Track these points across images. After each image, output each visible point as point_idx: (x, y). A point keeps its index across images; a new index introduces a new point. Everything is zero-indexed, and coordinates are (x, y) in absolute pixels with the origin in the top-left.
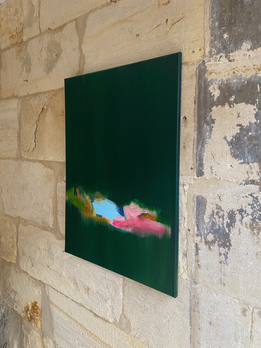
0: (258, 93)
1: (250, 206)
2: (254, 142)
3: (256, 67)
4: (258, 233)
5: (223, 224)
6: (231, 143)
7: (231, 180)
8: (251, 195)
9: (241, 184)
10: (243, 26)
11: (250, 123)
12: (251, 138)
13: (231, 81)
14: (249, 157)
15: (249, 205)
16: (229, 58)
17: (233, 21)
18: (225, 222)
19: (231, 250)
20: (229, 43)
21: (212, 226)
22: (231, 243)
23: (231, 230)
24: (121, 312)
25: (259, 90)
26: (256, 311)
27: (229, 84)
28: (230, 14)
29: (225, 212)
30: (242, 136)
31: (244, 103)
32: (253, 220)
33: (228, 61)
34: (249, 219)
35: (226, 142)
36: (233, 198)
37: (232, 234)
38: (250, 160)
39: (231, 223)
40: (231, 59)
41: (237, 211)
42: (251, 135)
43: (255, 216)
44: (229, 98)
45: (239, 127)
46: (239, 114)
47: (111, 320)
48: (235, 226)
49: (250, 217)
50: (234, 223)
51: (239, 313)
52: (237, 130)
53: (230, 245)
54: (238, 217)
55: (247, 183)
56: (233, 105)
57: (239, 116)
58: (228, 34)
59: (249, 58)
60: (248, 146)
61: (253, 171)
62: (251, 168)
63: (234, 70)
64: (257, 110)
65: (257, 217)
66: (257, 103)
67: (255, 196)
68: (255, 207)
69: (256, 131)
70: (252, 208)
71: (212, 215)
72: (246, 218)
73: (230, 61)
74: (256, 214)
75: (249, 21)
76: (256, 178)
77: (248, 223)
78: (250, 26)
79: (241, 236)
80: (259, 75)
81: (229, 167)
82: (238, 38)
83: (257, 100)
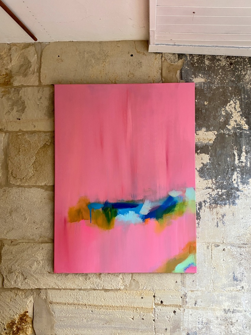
0: (210, 150)
2: (209, 171)
3: (208, 139)
4: (213, 210)
6: (199, 171)
7: (199, 188)
9: (204, 189)
10: (202, 121)
11: (207, 162)
12: (208, 169)
13: (198, 144)
14: (207, 177)
15: (208, 198)
17: (197, 118)
19: (201, 220)
20: (196, 127)
22: (201, 217)
23: (200, 211)
24: (130, 279)
26: (213, 245)
29: (197, 203)
30: (204, 168)
31: (204, 154)
32: (210, 204)
35: (197, 171)
36: (201, 196)
37: (201, 213)
38: (208, 179)
39: (200, 207)
40: (197, 134)
41: (203, 201)
44: (198, 151)
47: (122, 288)
48: (202, 209)
50: (202, 207)
51: (206, 248)
52: (202, 165)
53: (200, 218)
54: (203, 204)
55: (206, 189)
56: (199, 154)
57: (202, 159)
59: (205, 135)
60: (207, 172)
61: (209, 183)
62: (208, 182)
63: (198, 139)
64: (210, 157)
67: (210, 194)
68: (210, 199)
69: (210, 166)
70: (209, 199)
72: (207, 204)
74: (211, 202)
75: (205, 120)
76: (211, 186)
77: (208, 206)
78: (205, 122)
79: (205, 212)
80: (210, 143)
81: (198, 182)
82: (200, 125)
83: (210, 153)
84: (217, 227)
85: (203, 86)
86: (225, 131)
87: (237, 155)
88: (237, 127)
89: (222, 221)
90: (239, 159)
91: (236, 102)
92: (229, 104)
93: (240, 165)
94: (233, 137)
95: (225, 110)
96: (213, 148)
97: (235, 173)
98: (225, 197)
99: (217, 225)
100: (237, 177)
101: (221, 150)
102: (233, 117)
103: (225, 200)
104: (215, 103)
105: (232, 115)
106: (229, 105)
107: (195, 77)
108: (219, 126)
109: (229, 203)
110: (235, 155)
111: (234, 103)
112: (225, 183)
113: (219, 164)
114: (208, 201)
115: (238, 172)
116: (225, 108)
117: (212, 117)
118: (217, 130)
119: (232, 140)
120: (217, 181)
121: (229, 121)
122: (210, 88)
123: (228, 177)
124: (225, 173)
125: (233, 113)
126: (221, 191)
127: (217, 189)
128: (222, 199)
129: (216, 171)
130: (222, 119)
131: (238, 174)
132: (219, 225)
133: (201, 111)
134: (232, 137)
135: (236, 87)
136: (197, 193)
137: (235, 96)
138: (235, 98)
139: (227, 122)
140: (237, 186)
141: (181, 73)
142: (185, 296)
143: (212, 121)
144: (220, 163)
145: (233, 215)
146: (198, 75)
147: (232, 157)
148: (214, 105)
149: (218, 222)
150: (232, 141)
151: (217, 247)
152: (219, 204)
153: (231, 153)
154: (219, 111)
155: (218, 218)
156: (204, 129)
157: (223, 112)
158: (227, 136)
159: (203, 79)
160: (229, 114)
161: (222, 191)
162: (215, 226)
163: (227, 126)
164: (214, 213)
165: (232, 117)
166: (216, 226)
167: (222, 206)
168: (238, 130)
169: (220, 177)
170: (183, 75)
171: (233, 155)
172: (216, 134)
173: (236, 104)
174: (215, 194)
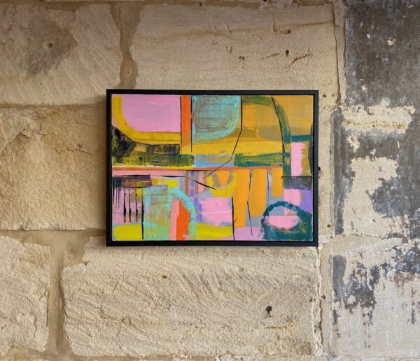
0: (399, 150)
1: (394, 259)
2: (397, 196)
3: (395, 124)
4: (403, 284)
5: (365, 282)
6: (373, 197)
7: (373, 235)
8: (394, 248)
9: (385, 238)
10: (381, 83)
11: (392, 177)
12: (393, 193)
13: (371, 135)
14: (391, 211)
16: (368, 111)
17: (371, 75)
19: (375, 308)
20: (367, 96)
21: (353, 286)
23: (375, 287)
25: (399, 147)
27: (369, 137)
28: (368, 67)
29: (368, 269)
30: (384, 190)
31: (385, 157)
32: (398, 272)
35: (367, 196)
36: (376, 254)
37: (376, 291)
38: (393, 214)
39: (375, 279)
41: (380, 266)
42: (393, 190)
43: (399, 268)
44: (370, 151)
45: (381, 181)
46: (381, 168)
48: (379, 282)
49: (394, 270)
50: (378, 279)
52: (379, 184)
53: (375, 302)
54: (382, 272)
55: (390, 236)
56: (374, 159)
58: (366, 87)
60: (390, 200)
61: (396, 224)
62: (394, 222)
63: (374, 124)
64: (398, 166)
66: (398, 159)
67: (398, 249)
68: (398, 260)
69: (398, 185)
71: (353, 275)
72: (390, 272)
73: (369, 114)
75: (388, 80)
76: (399, 231)
77: (393, 277)
78: (388, 85)
79: (386, 291)
80: (399, 133)
81: (371, 221)
82: (377, 93)
83: (398, 156)
84: (413, 322)
96: (404, 144)
99: (413, 319)
104: (411, 41)
114: (393, 264)
117: (404, 74)
118: (414, 105)
120: (415, 221)
122: (400, 6)
127: (413, 237)
129: (413, 197)
132: (417, 317)
133: (380, 59)
143: (403, 82)
148: (410, 46)
149: (413, 311)
152: (419, 273)
155: (414, 304)
162: (409, 320)
164: (406, 292)
172: (413, 111)
174: (407, 249)
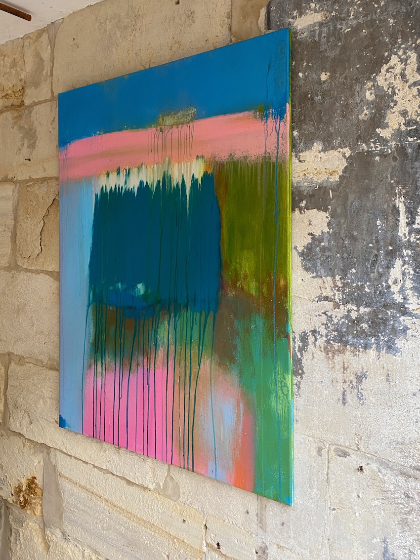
0: (331, 200)
1: (324, 326)
2: (327, 254)
3: (328, 171)
4: (333, 357)
5: (294, 348)
6: (302, 254)
7: (303, 297)
8: (324, 313)
9: (314, 301)
10: (313, 125)
11: (322, 232)
12: (324, 249)
13: (301, 184)
14: (322, 270)
15: (323, 324)
16: (299, 158)
17: (303, 118)
18: (297, 346)
19: (304, 379)
20: (298, 141)
22: (304, 370)
23: (304, 355)
24: (166, 474)
25: (331, 197)
26: (333, 448)
27: (300, 187)
28: (299, 110)
29: (297, 334)
30: (313, 246)
31: (316, 209)
32: (328, 342)
33: (298, 161)
34: (323, 341)
35: (296, 253)
36: (306, 318)
37: (305, 359)
38: (323, 274)
39: (304, 346)
40: (301, 159)
41: (310, 332)
42: (324, 246)
43: (330, 337)
44: (299, 203)
45: (311, 237)
46: (310, 221)
47: (152, 487)
48: (308, 350)
49: (324, 338)
50: (307, 346)
51: (314, 453)
52: (309, 240)
53: (303, 373)
54: (311, 339)
55: (320, 300)
56: (304, 211)
57: (310, 224)
58: (297, 132)
59: (320, 161)
60: (320, 258)
61: (327, 286)
62: (324, 283)
63: (304, 173)
64: (329, 219)
65: (332, 338)
66: (330, 210)
67: (329, 315)
68: (329, 327)
69: (329, 242)
70: (326, 328)
72: (320, 340)
73: (300, 161)
74: (330, 335)
75: (320, 121)
76: (330, 294)
77: (322, 346)
78: (321, 126)
79: (315, 361)
80: (331, 180)
81: (301, 281)
82: (309, 137)
83: (330, 207)
84: (344, 404)
85: (318, 32)
86: (372, 145)
87: (406, 212)
88: (409, 129)
89: (356, 391)
90: (410, 223)
91: (408, 57)
92: (385, 67)
93: (412, 240)
94: (395, 159)
95: (374, 86)
96: (338, 193)
97: (398, 263)
98: (367, 326)
99: (344, 399)
100: (404, 274)
101: (360, 198)
102: (396, 103)
103: (366, 336)
104: (347, 71)
105: (395, 98)
106: (387, 71)
107: (300, 16)
108: (356, 132)
109: (378, 344)
110: (398, 212)
111: (401, 61)
112: (367, 290)
113: (353, 238)
114: (323, 331)
115: (407, 259)
116: (374, 80)
117: (338, 111)
118: (350, 146)
119: (390, 170)
120: (347, 283)
121: (384, 117)
122: (335, 34)
123: (376, 273)
124: (367, 260)
125: (397, 91)
126: (356, 308)
127: (346, 302)
128: (357, 331)
129: (345, 255)
130: (366, 112)
131: (406, 266)
132: (349, 398)
133: (312, 99)
134: (391, 160)
135: (408, 15)
136: (298, 309)
137: (405, 40)
138: (403, 46)
139: (377, 120)
140: (402, 301)
141: (268, 13)
142: (264, 552)
143: (337, 121)
144: (355, 233)
145: (388, 380)
146: (308, 6)
147: (390, 218)
148: (346, 78)
149: (345, 391)
150: (392, 172)
151: (341, 458)
152: (351, 345)
153: (386, 206)
154: (358, 92)
155: (345, 382)
156: (317, 146)
157: (368, 93)
158: (377, 158)
159: (319, 14)
160: (384, 96)
161: (359, 309)
162: (338, 400)
163: (378, 130)
164: (337, 367)
165: (392, 104)
166: (341, 401)
167: (359, 351)
168: (410, 139)
169: (354, 271)
170: (272, 18)
171: (392, 211)
172: (347, 155)
173: (406, 65)
174: (339, 316)
